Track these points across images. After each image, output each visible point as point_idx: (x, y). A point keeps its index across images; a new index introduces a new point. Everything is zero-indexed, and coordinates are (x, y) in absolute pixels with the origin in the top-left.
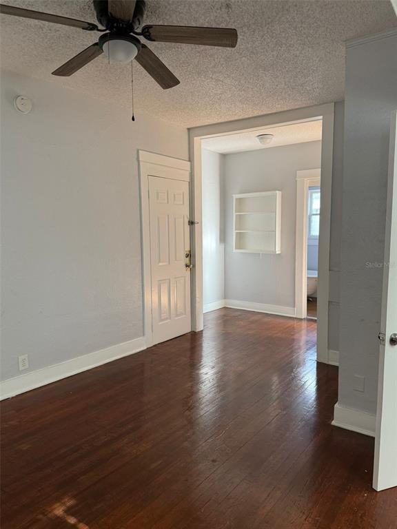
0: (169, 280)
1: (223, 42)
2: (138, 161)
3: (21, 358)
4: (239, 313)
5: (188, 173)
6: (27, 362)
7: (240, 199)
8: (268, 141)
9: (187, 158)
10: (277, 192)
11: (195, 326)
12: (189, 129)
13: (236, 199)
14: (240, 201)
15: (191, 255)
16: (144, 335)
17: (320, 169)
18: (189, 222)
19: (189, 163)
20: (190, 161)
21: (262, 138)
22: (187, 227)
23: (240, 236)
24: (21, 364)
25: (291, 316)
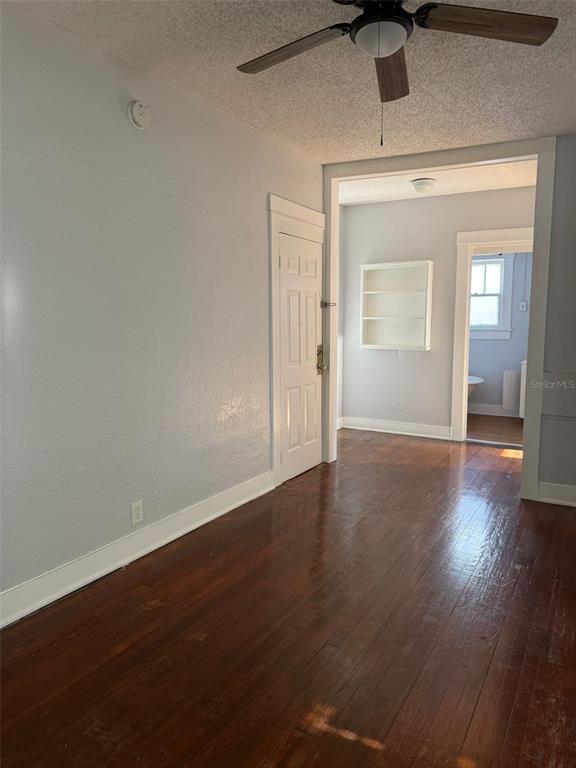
0: (300, 388)
1: (529, 37)
2: (269, 210)
3: (134, 505)
4: (370, 436)
5: (321, 231)
6: (141, 512)
7: (369, 271)
8: (427, 188)
9: (321, 209)
10: (430, 262)
11: (328, 454)
12: (324, 166)
13: (365, 271)
14: (368, 273)
15: (323, 353)
16: (271, 468)
17: (532, 229)
18: (322, 303)
19: (324, 216)
20: (324, 213)
21: (421, 184)
22: (319, 310)
23: (369, 326)
24: (134, 514)
25: (447, 438)
